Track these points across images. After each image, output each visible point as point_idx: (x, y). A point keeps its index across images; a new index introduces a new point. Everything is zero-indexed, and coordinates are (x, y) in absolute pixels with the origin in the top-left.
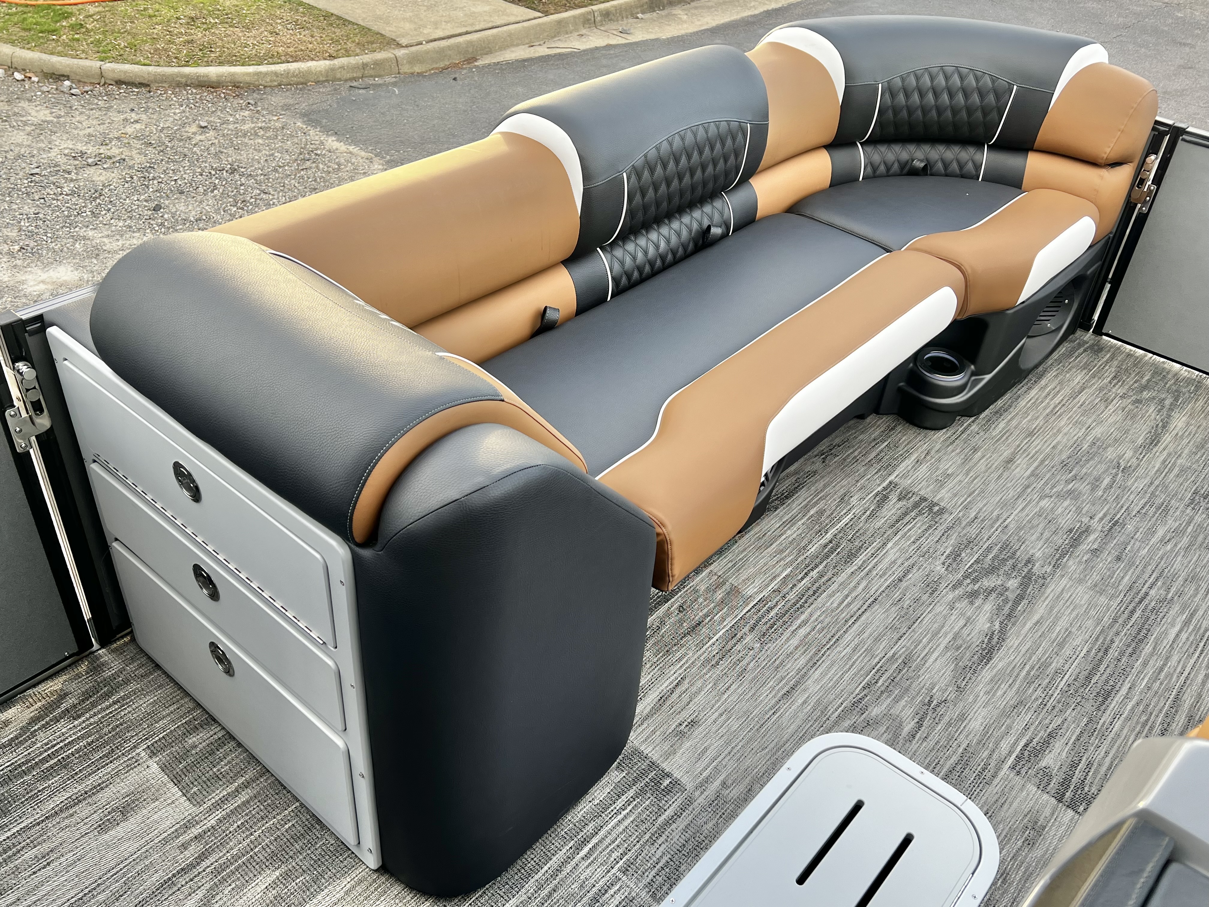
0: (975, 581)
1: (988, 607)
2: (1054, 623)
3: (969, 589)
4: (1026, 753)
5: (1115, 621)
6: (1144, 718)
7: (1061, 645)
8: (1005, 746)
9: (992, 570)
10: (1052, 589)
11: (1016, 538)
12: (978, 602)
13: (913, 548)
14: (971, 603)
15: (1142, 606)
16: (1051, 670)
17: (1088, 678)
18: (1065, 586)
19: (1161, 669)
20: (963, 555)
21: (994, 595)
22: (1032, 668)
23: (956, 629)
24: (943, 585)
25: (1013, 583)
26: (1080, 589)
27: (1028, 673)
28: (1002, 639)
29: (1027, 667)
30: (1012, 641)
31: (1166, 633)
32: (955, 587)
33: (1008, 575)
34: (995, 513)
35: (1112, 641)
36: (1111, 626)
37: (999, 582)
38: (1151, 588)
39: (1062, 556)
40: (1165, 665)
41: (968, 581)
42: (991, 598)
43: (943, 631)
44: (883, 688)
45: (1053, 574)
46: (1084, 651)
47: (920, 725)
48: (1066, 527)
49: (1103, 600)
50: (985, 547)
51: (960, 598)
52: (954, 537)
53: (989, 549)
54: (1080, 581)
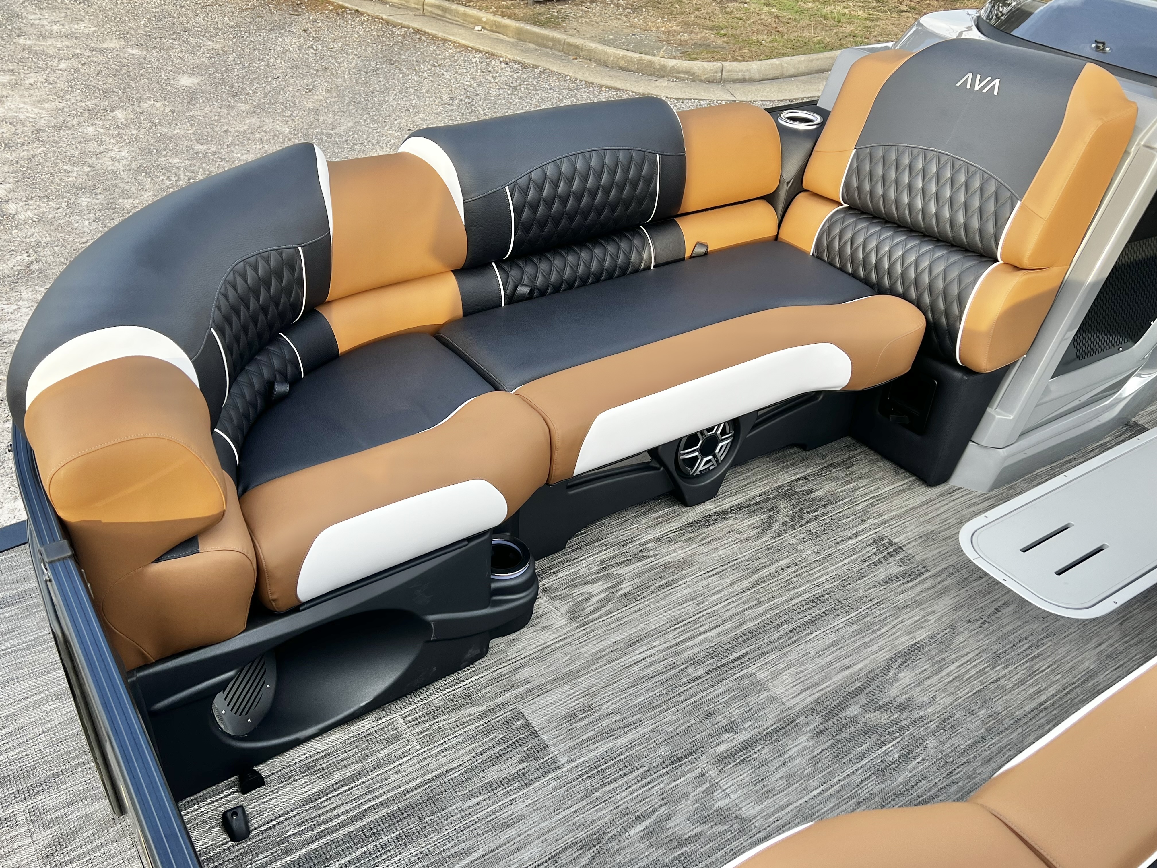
0: (894, 722)
1: (893, 692)
2: (830, 664)
3: (906, 714)
4: (912, 577)
5: (764, 654)
6: (796, 579)
7: (835, 643)
8: (928, 584)
9: (868, 731)
10: (808, 698)
11: (819, 765)
12: (902, 699)
13: (957, 776)
14: (909, 699)
15: (724, 661)
16: (856, 627)
17: (825, 614)
18: (793, 697)
19: (750, 608)
20: (896, 756)
21: (881, 703)
22: (874, 632)
23: (936, 678)
24: (933, 725)
25: (853, 711)
26: (779, 691)
27: (879, 629)
28: (892, 660)
29: (879, 633)
30: (884, 656)
31: (719, 635)
32: (922, 719)
33: (854, 720)
34: (830, 805)
35: (781, 637)
36: (772, 650)
37: (868, 715)
38: (699, 677)
39: (776, 731)
40: (744, 610)
41: (904, 723)
42: (887, 700)
43: (951, 678)
44: (1025, 641)
45: (800, 713)
46: (814, 634)
47: (997, 610)
48: (747, 767)
49: (761, 675)
50: (865, 761)
51: (921, 707)
52: (900, 780)
53: (860, 757)
54: (773, 699)
